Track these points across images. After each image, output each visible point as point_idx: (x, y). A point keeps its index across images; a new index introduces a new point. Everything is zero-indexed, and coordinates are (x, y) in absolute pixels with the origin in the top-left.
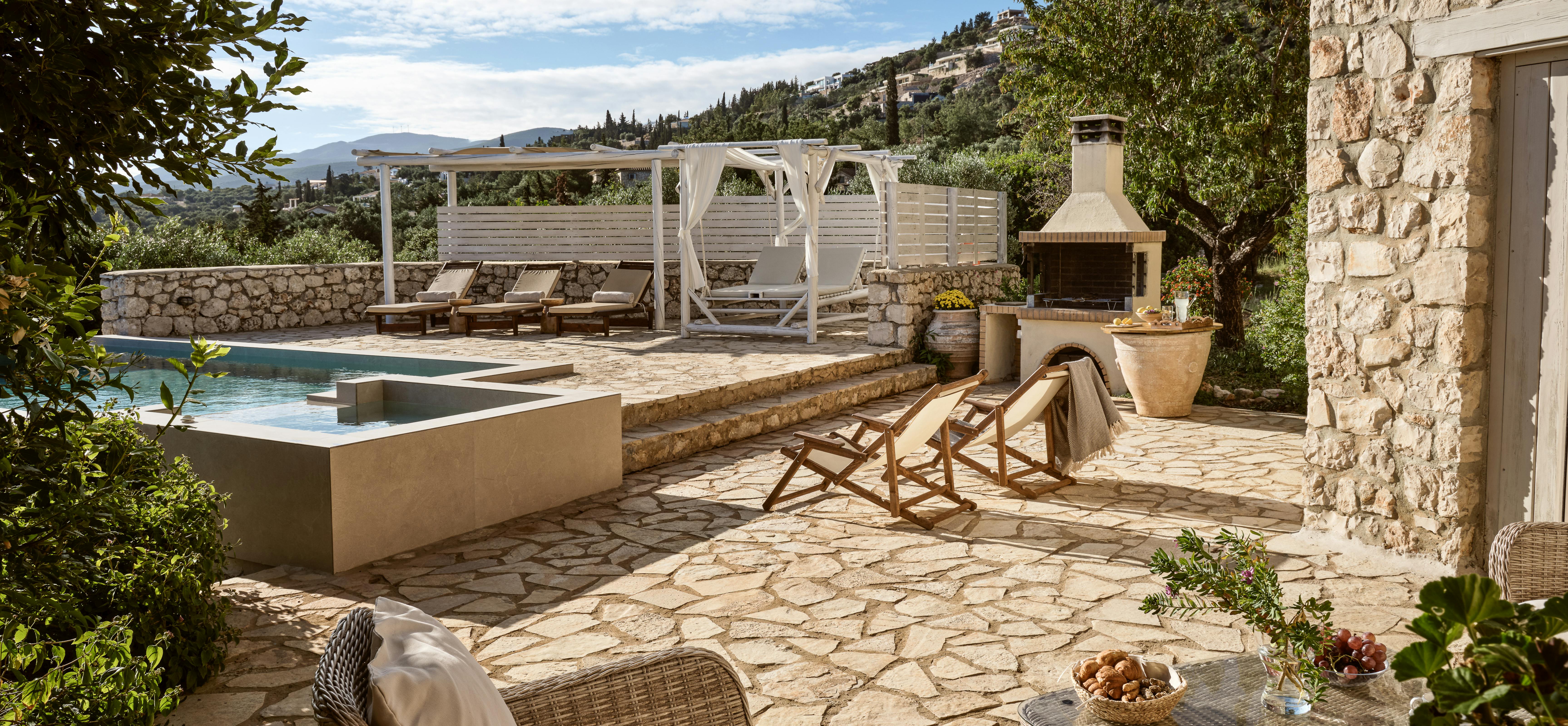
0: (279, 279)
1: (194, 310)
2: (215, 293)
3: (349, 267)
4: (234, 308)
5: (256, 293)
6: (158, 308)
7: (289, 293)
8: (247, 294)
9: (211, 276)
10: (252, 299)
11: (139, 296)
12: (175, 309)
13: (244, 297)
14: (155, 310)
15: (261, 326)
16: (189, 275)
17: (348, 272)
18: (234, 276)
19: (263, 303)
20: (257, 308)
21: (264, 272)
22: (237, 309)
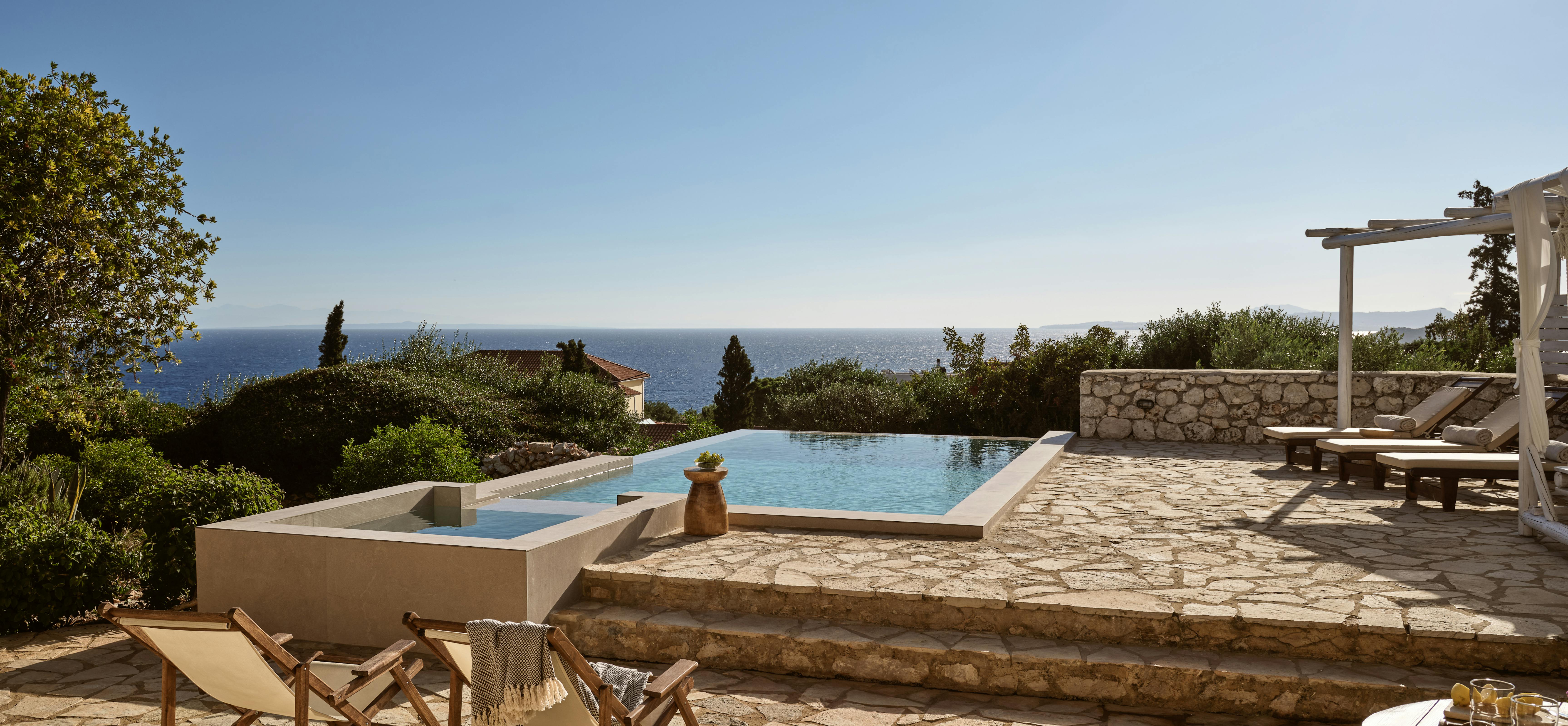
0: (1270, 387)
1: (1156, 415)
2: (1185, 398)
3: (1381, 376)
4: (1206, 416)
5: (1237, 401)
6: (1115, 410)
7: (1284, 404)
8: (1224, 401)
9: (1180, 379)
10: (1231, 407)
11: (1095, 396)
12: (1134, 411)
13: (1220, 405)
14: (1112, 411)
15: (1243, 440)
16: (1152, 377)
17: (1377, 383)
18: (1207, 380)
19: (1245, 413)
20: (1237, 419)
21: (1248, 378)
22: (1211, 418)
